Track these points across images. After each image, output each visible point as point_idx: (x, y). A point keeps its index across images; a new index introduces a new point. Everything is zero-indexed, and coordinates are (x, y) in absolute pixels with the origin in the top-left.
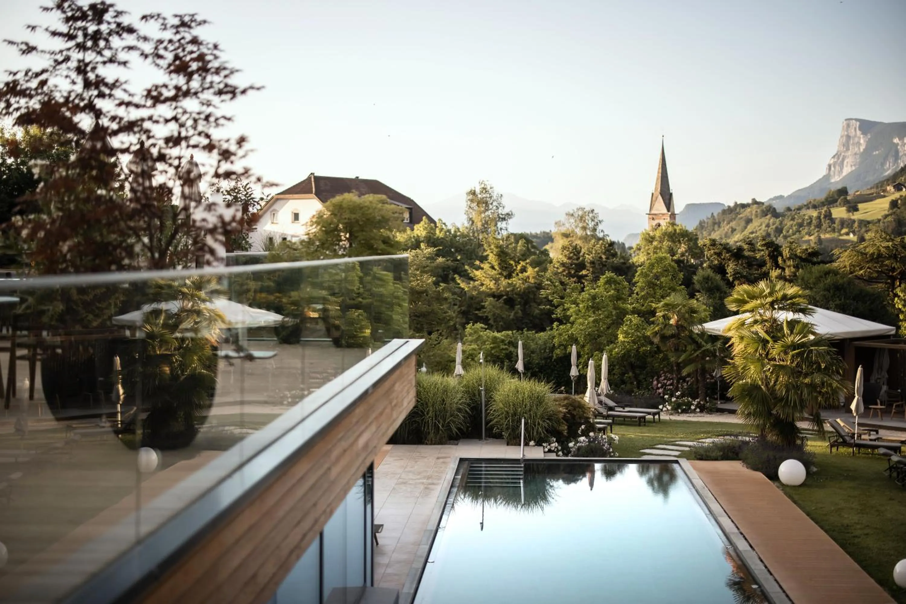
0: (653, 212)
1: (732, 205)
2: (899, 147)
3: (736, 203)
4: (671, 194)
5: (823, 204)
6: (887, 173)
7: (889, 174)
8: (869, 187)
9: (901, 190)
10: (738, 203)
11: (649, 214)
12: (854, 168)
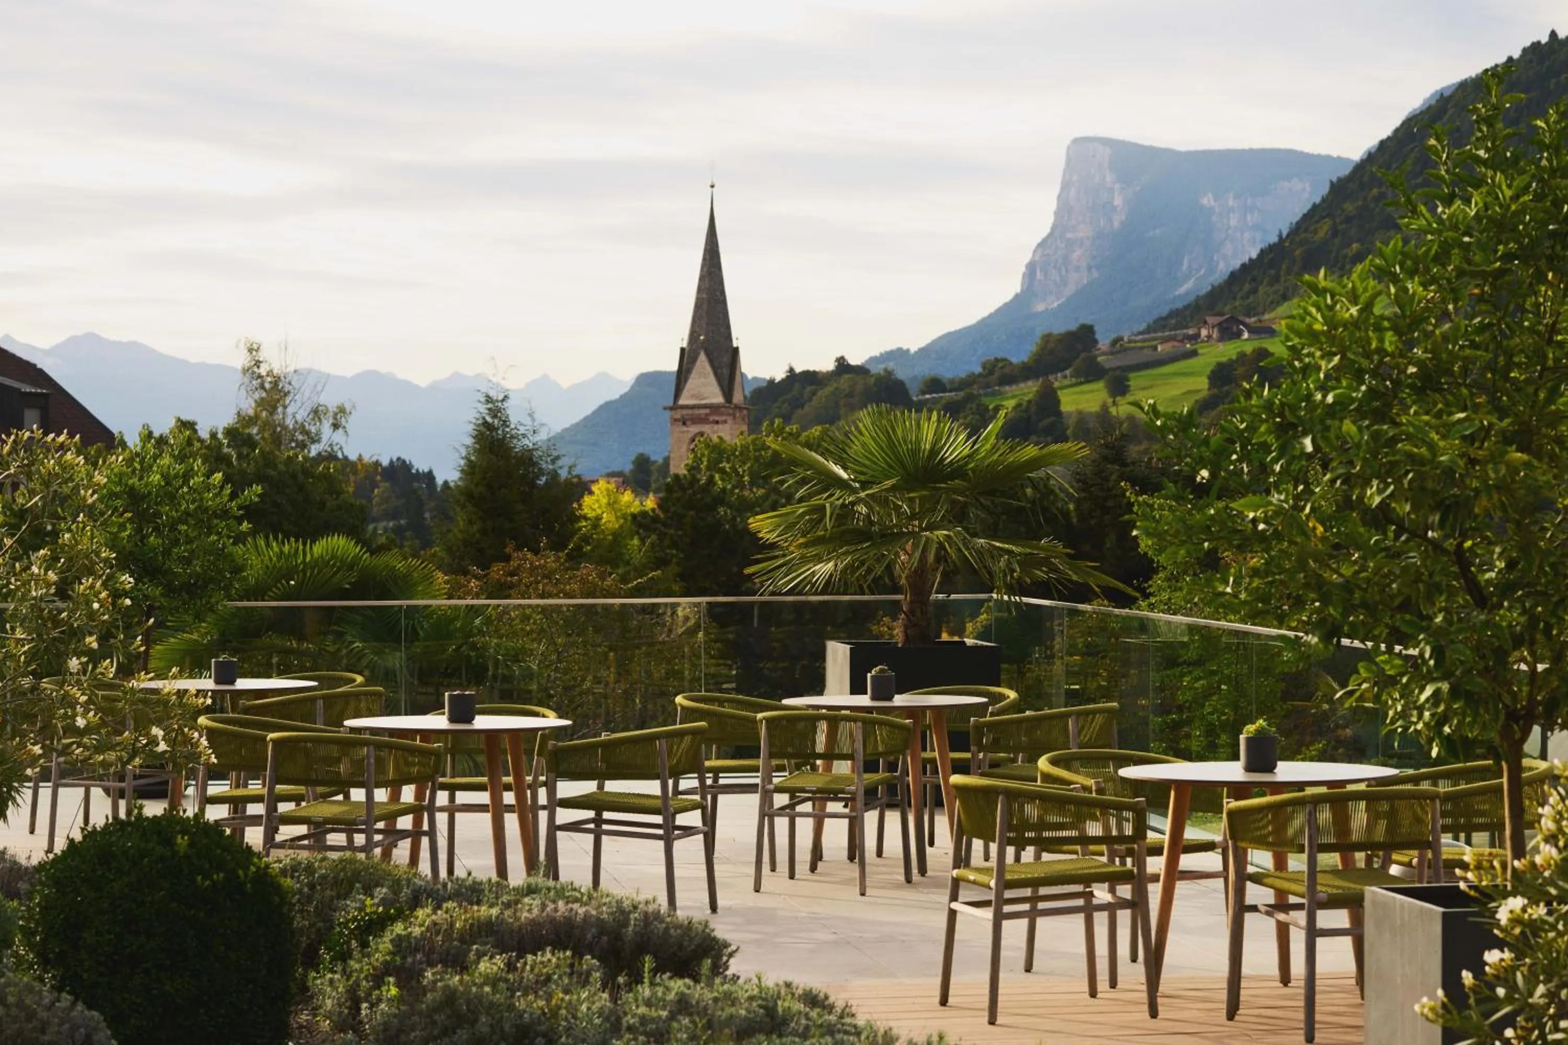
0: (682, 402)
1: (779, 375)
2: (1214, 218)
3: (791, 370)
4: (736, 350)
5: (1027, 372)
6: (1182, 290)
7: (1187, 293)
8: (1143, 327)
9: (1239, 335)
10: (798, 370)
11: (671, 409)
12: (1095, 274)
